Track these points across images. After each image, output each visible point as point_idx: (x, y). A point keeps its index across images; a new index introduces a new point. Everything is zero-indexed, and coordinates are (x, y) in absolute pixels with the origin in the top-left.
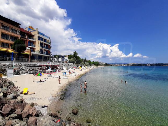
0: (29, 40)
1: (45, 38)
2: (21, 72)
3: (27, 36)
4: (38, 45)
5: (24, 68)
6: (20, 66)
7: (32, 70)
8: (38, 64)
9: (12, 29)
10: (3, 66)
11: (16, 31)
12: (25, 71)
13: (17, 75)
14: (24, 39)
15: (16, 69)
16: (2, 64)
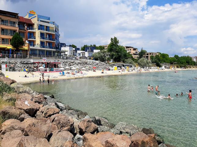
0: (29, 31)
1: (47, 26)
2: (16, 69)
3: (26, 27)
4: (38, 36)
5: (19, 65)
6: (16, 62)
7: (28, 67)
8: (32, 61)
9: (11, 22)
10: (2, 62)
11: (14, 23)
12: (20, 68)
13: (12, 71)
14: (23, 31)
15: (12, 66)
16: (2, 60)
